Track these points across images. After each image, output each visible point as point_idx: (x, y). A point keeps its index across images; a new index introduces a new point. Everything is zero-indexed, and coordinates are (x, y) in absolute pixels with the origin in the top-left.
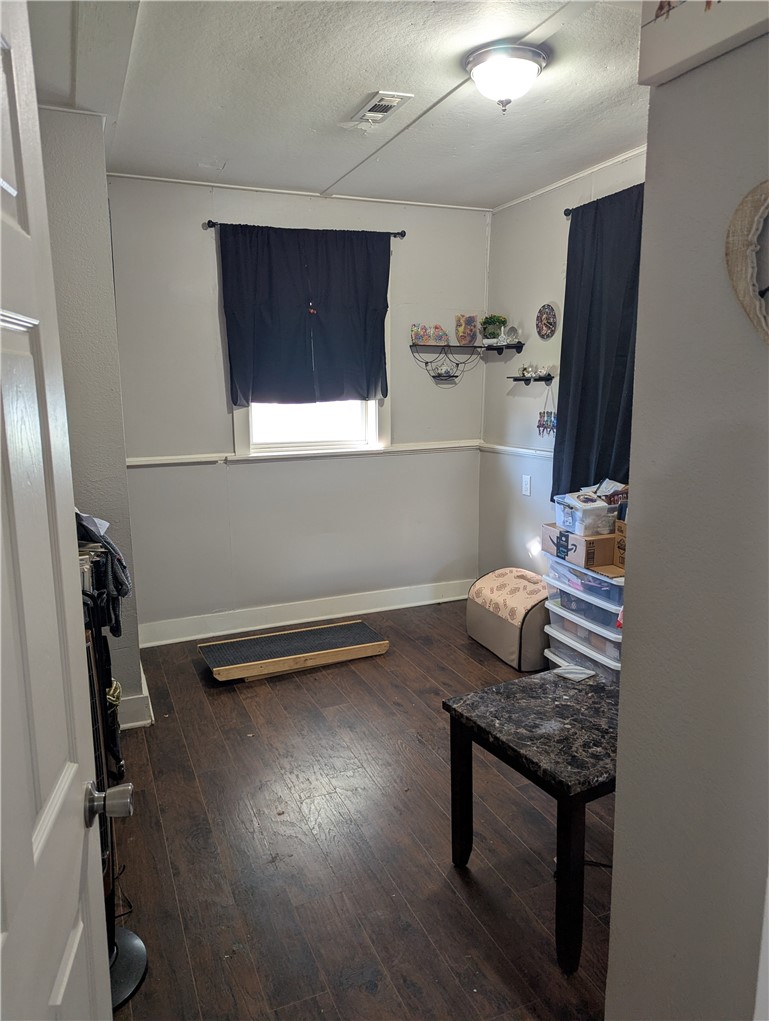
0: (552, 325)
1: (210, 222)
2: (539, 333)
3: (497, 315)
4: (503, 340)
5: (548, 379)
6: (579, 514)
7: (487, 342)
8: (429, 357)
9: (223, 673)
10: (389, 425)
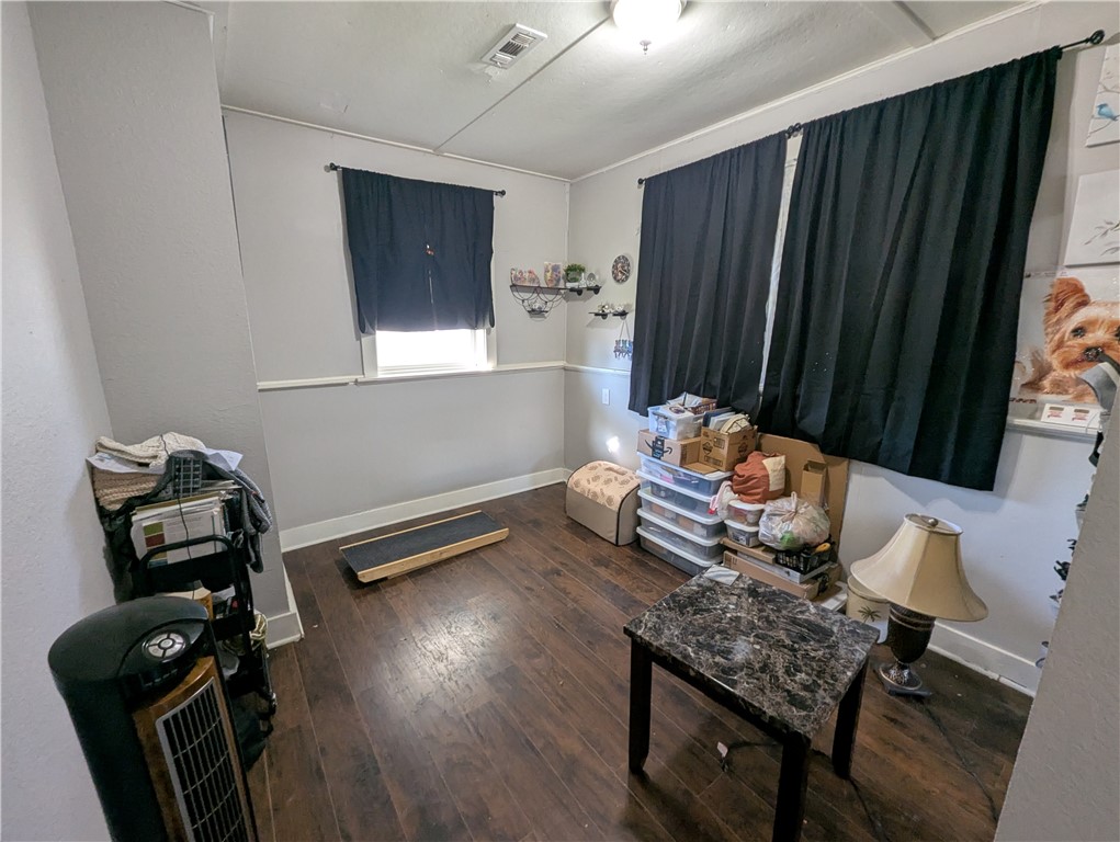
0: (626, 273)
1: (332, 164)
2: (615, 278)
3: (578, 264)
4: (583, 283)
5: (623, 314)
6: (673, 423)
7: (569, 285)
8: (526, 295)
9: (366, 575)
10: (497, 349)
